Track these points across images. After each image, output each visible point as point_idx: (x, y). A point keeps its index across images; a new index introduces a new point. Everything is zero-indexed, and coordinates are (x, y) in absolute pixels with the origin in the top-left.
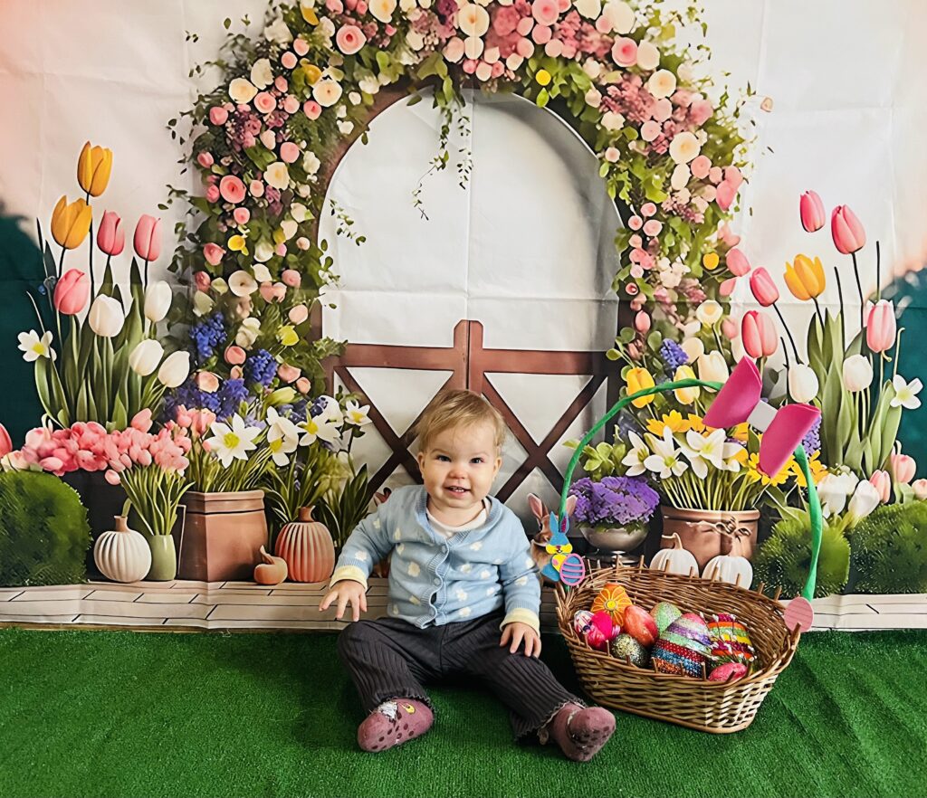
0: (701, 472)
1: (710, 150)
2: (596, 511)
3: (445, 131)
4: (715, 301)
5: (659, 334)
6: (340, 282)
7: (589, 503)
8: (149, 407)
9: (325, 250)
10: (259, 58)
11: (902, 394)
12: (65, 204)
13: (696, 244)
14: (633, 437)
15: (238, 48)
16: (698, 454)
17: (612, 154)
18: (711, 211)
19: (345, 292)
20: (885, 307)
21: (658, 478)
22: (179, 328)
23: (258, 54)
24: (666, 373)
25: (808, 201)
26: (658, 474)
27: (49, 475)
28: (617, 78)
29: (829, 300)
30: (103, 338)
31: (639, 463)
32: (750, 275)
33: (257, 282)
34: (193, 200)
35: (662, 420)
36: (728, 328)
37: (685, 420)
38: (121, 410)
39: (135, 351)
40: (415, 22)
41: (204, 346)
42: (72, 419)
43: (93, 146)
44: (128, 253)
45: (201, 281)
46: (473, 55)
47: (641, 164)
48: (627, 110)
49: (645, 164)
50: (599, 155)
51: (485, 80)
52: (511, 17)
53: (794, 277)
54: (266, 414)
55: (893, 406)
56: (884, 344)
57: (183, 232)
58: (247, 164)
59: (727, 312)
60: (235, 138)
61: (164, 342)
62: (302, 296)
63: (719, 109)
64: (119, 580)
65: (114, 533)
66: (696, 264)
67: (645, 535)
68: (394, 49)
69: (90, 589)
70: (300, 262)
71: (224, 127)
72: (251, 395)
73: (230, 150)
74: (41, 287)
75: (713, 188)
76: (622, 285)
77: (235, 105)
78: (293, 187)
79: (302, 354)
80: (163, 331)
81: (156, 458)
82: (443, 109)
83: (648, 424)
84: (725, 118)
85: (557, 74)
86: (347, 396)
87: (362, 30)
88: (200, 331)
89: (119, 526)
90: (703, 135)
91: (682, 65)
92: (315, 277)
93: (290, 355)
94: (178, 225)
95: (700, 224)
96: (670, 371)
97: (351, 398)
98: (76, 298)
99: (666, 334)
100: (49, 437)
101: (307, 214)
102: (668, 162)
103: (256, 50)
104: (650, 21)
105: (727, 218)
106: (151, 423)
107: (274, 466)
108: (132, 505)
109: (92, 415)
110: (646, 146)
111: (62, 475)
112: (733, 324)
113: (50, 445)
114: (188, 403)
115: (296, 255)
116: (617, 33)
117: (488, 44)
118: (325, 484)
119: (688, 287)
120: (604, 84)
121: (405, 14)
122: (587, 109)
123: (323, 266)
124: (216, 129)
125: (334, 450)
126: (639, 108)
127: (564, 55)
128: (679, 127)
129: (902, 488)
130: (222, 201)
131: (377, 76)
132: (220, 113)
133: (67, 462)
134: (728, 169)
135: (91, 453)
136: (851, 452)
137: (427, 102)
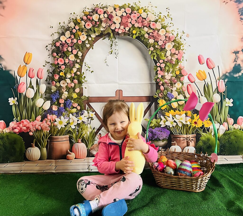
0: (180, 125)
1: (175, 47)
2: (154, 137)
3: (112, 45)
4: (179, 82)
5: (166, 91)
6: (87, 82)
7: (152, 135)
8: (40, 115)
9: (84, 74)
10: (67, 31)
11: (228, 103)
12: (21, 67)
13: (174, 68)
14: (162, 117)
15: (62, 29)
16: (179, 121)
17: (152, 49)
18: (177, 61)
19: (88, 85)
20: (222, 81)
21: (169, 127)
22: (48, 95)
23: (67, 30)
24: (169, 100)
25: (200, 57)
26: (169, 126)
27: (15, 134)
28: (152, 31)
29: (208, 80)
30: (29, 98)
31: (164, 124)
32: (188, 75)
33: (67, 83)
34: (51, 64)
35: (169, 112)
36: (183, 89)
37: (175, 112)
38: (33, 116)
39: (37, 101)
40: (104, 21)
41: (54, 99)
42: (21, 119)
43: (28, 52)
44: (36, 77)
45: (53, 83)
46: (117, 27)
47: (159, 51)
48: (154, 38)
49: (160, 50)
50: (149, 49)
51: (120, 33)
52: (126, 19)
53: (199, 76)
54: (69, 115)
55: (227, 106)
56: (223, 91)
57: (49, 72)
58: (64, 55)
59: (183, 85)
60: (62, 49)
61: (44, 99)
62: (78, 86)
63: (177, 37)
64: (32, 160)
65: (31, 148)
66: (174, 73)
67: (167, 142)
68: (99, 27)
69: (24, 163)
70: (78, 78)
71: (59, 47)
72: (65, 111)
73: (60, 52)
74: (15, 87)
75: (176, 55)
76: (156, 79)
77: (62, 42)
78: (76, 60)
79: (78, 100)
80: (44, 96)
81: (42, 128)
82: (111, 40)
83: (166, 114)
84: (178, 39)
85: (137, 31)
86: (89, 110)
87: (91, 23)
88: (53, 95)
89: (33, 146)
90: (173, 43)
91: (167, 28)
92: (81, 81)
93: (75, 100)
94: (48, 70)
95: (174, 64)
96: (170, 100)
97: (90, 110)
98: (23, 89)
99: (168, 91)
100: (15, 124)
101: (79, 66)
102: (165, 50)
103: (66, 29)
104: (159, 18)
105: (181, 62)
106: (41, 119)
107: (71, 129)
108: (36, 141)
109: (26, 118)
110: (160, 46)
111: (18, 133)
112: (185, 88)
113: (15, 126)
114: (50, 114)
115: (76, 76)
116: (151, 21)
117: (121, 25)
118: (84, 133)
119: (172, 79)
120: (149, 32)
121: (101, 19)
122: (145, 39)
123: (83, 78)
124: (57, 47)
125: (86, 124)
126: (157, 38)
127: (139, 27)
128: (167, 42)
129: (231, 126)
130: (58, 64)
131: (95, 33)
132: (58, 44)
133: (20, 130)
134: (180, 51)
135: (26, 128)
136: (217, 118)
137: (107, 39)
